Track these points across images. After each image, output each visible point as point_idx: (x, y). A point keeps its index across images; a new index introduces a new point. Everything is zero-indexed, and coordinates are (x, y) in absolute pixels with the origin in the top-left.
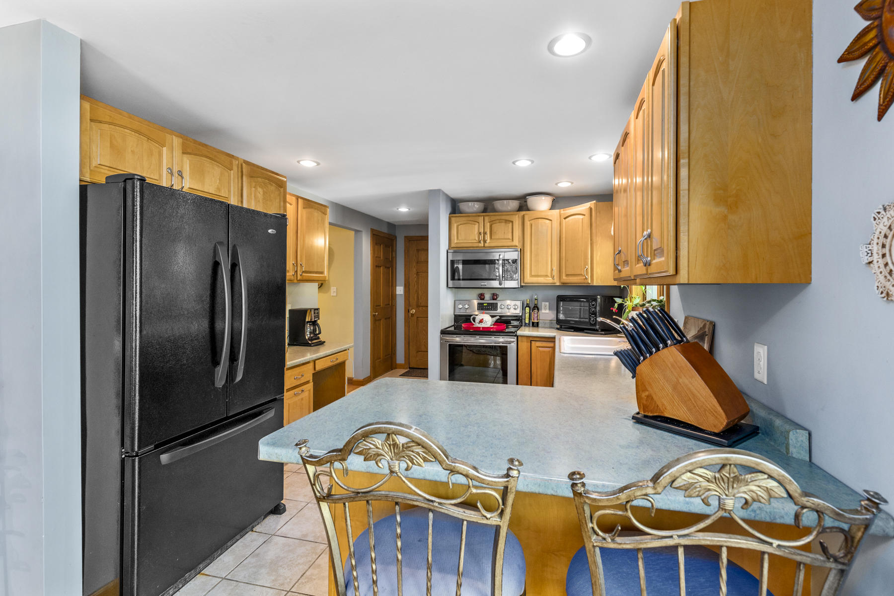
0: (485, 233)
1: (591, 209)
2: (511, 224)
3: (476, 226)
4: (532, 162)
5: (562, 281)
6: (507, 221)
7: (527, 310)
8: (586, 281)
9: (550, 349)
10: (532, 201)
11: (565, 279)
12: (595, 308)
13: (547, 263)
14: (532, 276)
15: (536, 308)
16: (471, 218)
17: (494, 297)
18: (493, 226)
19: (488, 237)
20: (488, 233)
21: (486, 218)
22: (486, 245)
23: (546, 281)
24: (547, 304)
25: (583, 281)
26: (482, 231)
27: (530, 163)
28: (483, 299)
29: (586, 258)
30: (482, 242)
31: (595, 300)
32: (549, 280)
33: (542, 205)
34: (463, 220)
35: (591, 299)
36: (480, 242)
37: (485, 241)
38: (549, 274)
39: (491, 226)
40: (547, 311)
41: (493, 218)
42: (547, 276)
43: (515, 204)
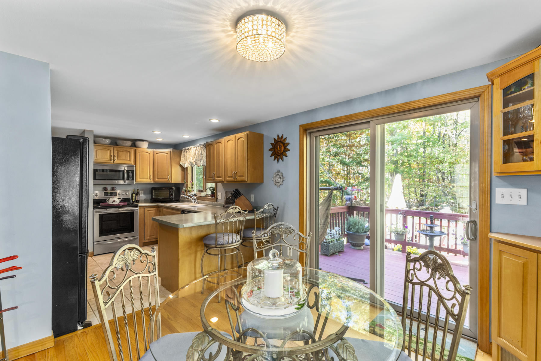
0: (114, 156)
1: (171, 152)
2: (129, 153)
3: (109, 152)
4: (161, 132)
5: (155, 181)
6: (127, 151)
7: (134, 195)
8: (168, 181)
10: (138, 143)
11: (156, 180)
12: (173, 192)
13: (148, 173)
14: (140, 178)
15: (137, 194)
16: (104, 147)
17: (113, 189)
18: (119, 153)
19: (116, 158)
20: (116, 156)
21: (115, 149)
22: (115, 162)
23: (147, 181)
24: (143, 191)
25: (167, 181)
26: (112, 154)
28: (107, 190)
29: (168, 172)
30: (112, 160)
31: (173, 189)
32: (148, 181)
33: (145, 145)
34: (100, 148)
35: (170, 188)
36: (111, 160)
37: (114, 160)
38: (148, 178)
39: (118, 153)
40: (143, 195)
41: (119, 149)
42: (147, 179)
43: (130, 143)
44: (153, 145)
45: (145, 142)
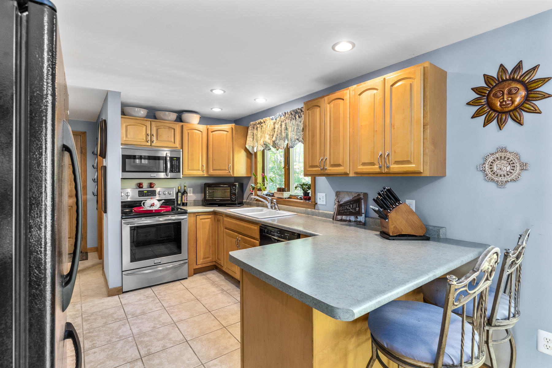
0: (152, 135)
1: (232, 128)
2: (173, 131)
3: (144, 128)
4: (225, 92)
5: (209, 173)
6: (170, 128)
7: (180, 194)
8: (229, 174)
9: (209, 220)
10: (185, 116)
11: (212, 172)
12: (235, 190)
13: (199, 161)
14: (189, 169)
15: (185, 192)
16: (138, 121)
17: (151, 185)
18: (159, 130)
19: (154, 138)
20: (155, 135)
21: (153, 123)
22: (153, 144)
23: (198, 174)
24: (192, 189)
25: (227, 174)
26: (149, 132)
27: (223, 92)
28: (142, 188)
29: (229, 159)
30: (149, 142)
31: (235, 185)
32: (200, 173)
33: (194, 120)
34: (132, 122)
35: (231, 185)
36: (147, 142)
37: (152, 142)
38: (200, 169)
39: (157, 130)
40: (192, 194)
41: (159, 124)
42: (199, 170)
43: (174, 116)
44: (207, 120)
45: (195, 115)
